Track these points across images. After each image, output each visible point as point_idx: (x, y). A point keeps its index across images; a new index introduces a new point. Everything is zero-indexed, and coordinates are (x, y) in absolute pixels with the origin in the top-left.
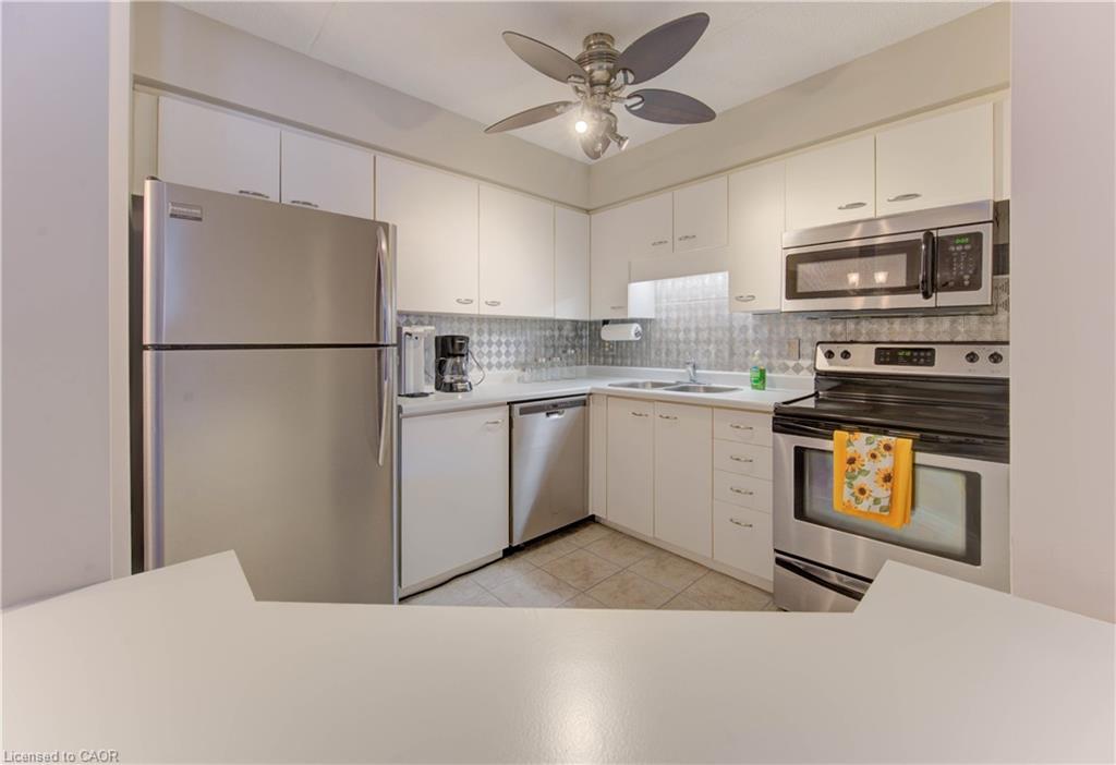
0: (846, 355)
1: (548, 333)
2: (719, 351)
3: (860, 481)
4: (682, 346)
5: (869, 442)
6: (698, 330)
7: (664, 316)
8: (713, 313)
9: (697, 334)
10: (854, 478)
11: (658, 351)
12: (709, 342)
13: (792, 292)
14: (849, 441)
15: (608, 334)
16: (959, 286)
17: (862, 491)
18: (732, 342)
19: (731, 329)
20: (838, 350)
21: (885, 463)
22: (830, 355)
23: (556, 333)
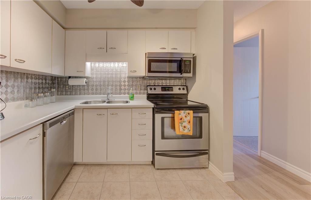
0: (155, 89)
1: (40, 81)
2: (116, 88)
3: (184, 124)
4: (102, 87)
5: (184, 113)
6: (108, 82)
7: (95, 76)
8: (114, 76)
9: (108, 83)
10: (182, 124)
11: (92, 89)
12: (112, 86)
13: (150, 71)
14: (180, 113)
15: (71, 82)
16: (187, 72)
17: (185, 127)
18: (120, 86)
19: (120, 82)
20: (153, 88)
21: (188, 118)
22: (151, 89)
23: (44, 81)
